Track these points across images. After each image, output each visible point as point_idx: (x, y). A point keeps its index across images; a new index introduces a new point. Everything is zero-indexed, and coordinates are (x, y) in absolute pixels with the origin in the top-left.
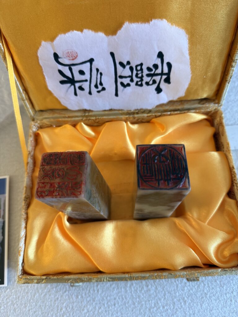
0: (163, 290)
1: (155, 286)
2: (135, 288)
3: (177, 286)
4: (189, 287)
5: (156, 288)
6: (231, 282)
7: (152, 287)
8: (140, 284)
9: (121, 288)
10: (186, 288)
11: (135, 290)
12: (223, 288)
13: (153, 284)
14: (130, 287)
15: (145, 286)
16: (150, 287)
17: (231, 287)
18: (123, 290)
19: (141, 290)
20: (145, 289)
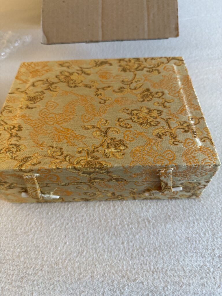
0: (129, 210)
1: (121, 207)
2: (103, 208)
3: (142, 208)
4: (153, 210)
5: (123, 209)
6: (193, 206)
7: (118, 208)
8: (108, 205)
9: (90, 207)
10: (150, 211)
11: (102, 209)
12: (186, 212)
13: (120, 205)
14: (99, 206)
15: (113, 206)
16: (117, 207)
17: (193, 211)
18: (91, 208)
19: (109, 209)
20: (112, 208)
